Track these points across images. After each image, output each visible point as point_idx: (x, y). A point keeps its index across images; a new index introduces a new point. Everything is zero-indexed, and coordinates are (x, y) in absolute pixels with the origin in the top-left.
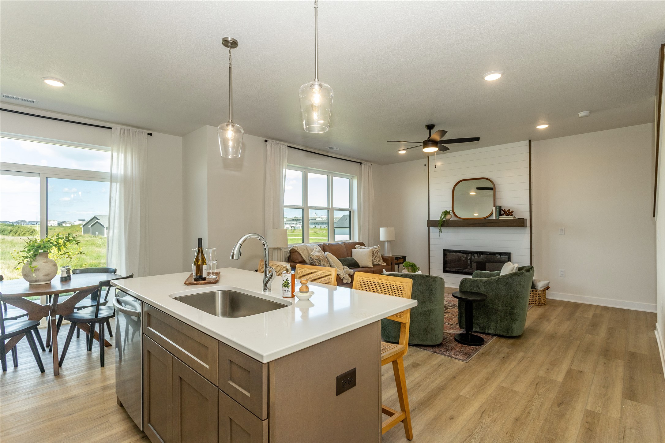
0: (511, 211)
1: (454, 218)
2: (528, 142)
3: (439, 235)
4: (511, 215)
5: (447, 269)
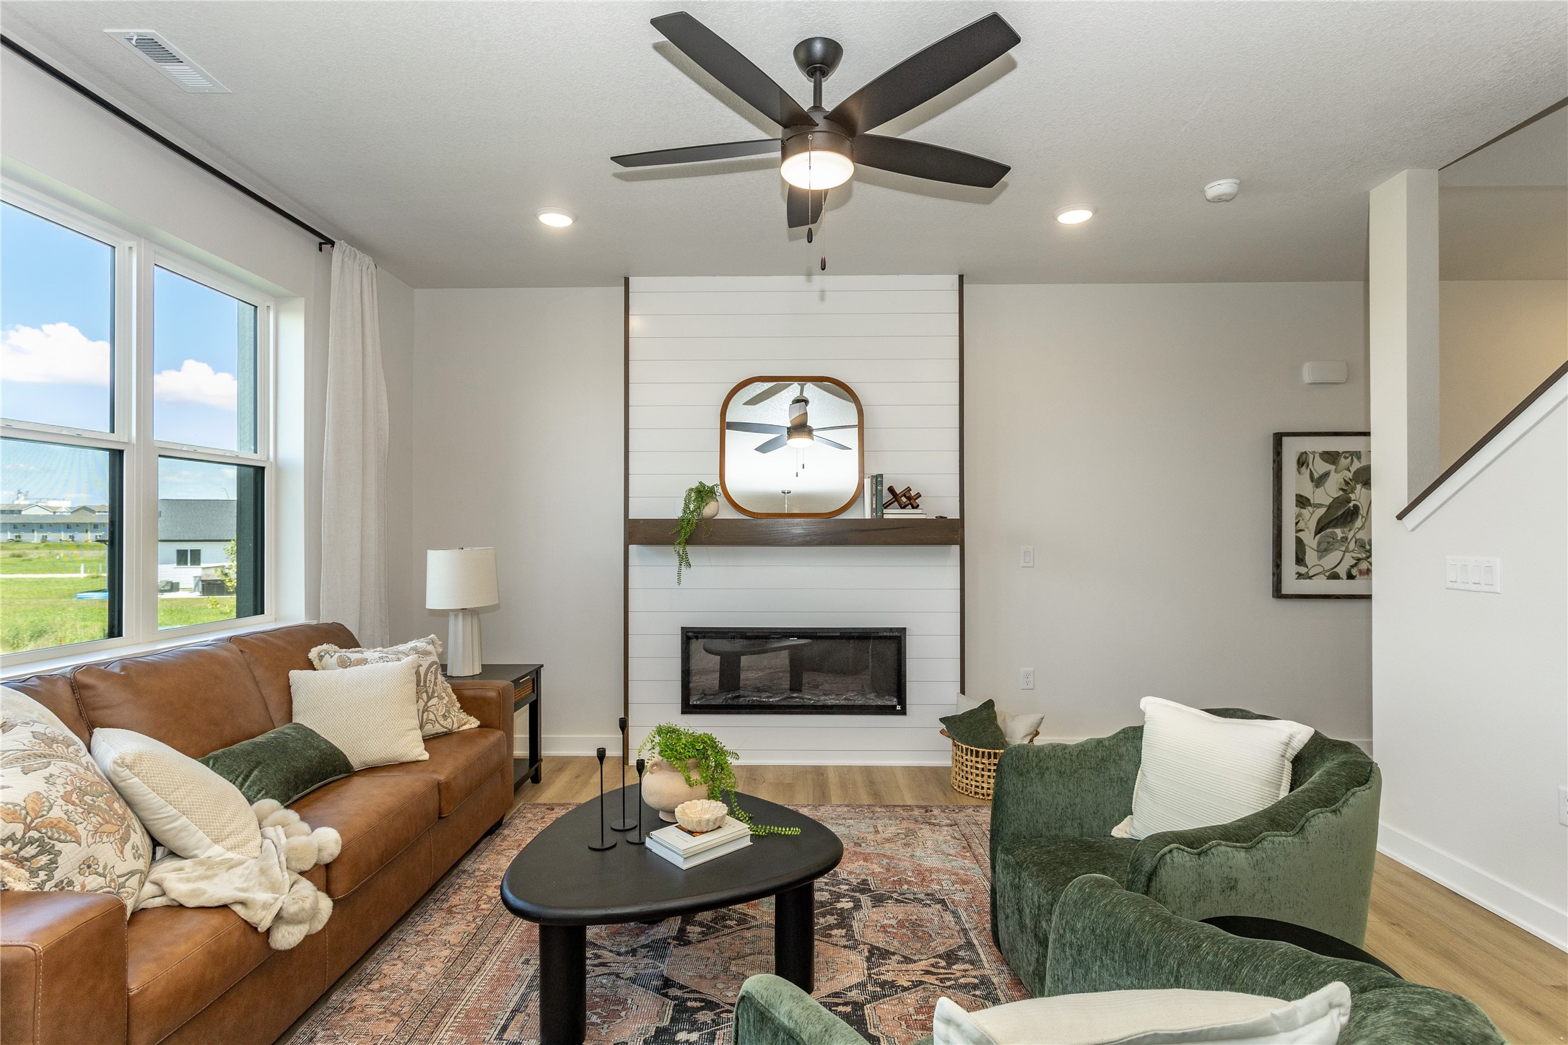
0: (913, 493)
1: (727, 514)
2: (955, 279)
3: (679, 574)
4: (913, 508)
5: (694, 701)
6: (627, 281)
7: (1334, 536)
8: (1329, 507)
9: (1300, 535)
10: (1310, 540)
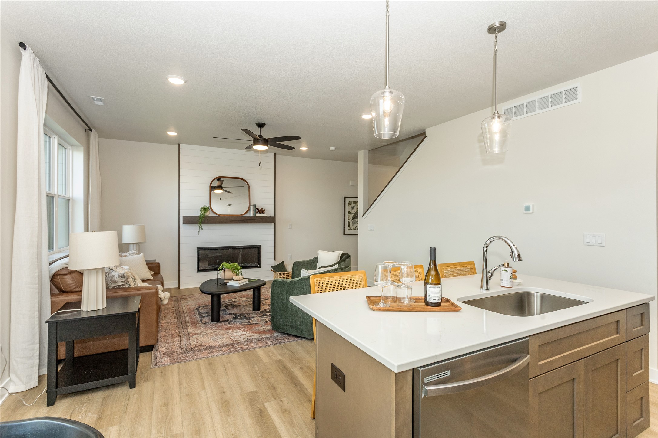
0: (263, 210)
1: (212, 215)
2: (273, 154)
4: (263, 213)
5: (200, 268)
6: (179, 145)
7: (355, 220)
8: (355, 214)
9: (349, 220)
10: (351, 222)
